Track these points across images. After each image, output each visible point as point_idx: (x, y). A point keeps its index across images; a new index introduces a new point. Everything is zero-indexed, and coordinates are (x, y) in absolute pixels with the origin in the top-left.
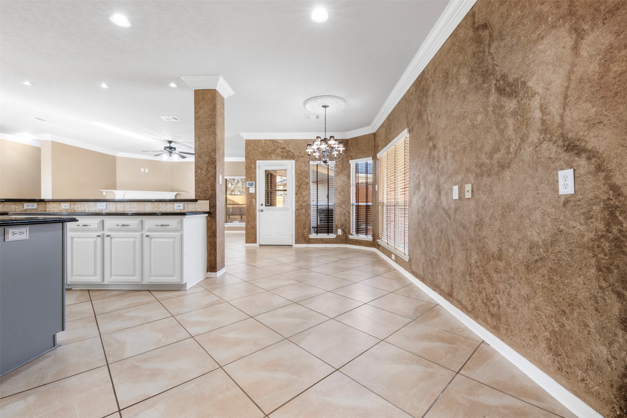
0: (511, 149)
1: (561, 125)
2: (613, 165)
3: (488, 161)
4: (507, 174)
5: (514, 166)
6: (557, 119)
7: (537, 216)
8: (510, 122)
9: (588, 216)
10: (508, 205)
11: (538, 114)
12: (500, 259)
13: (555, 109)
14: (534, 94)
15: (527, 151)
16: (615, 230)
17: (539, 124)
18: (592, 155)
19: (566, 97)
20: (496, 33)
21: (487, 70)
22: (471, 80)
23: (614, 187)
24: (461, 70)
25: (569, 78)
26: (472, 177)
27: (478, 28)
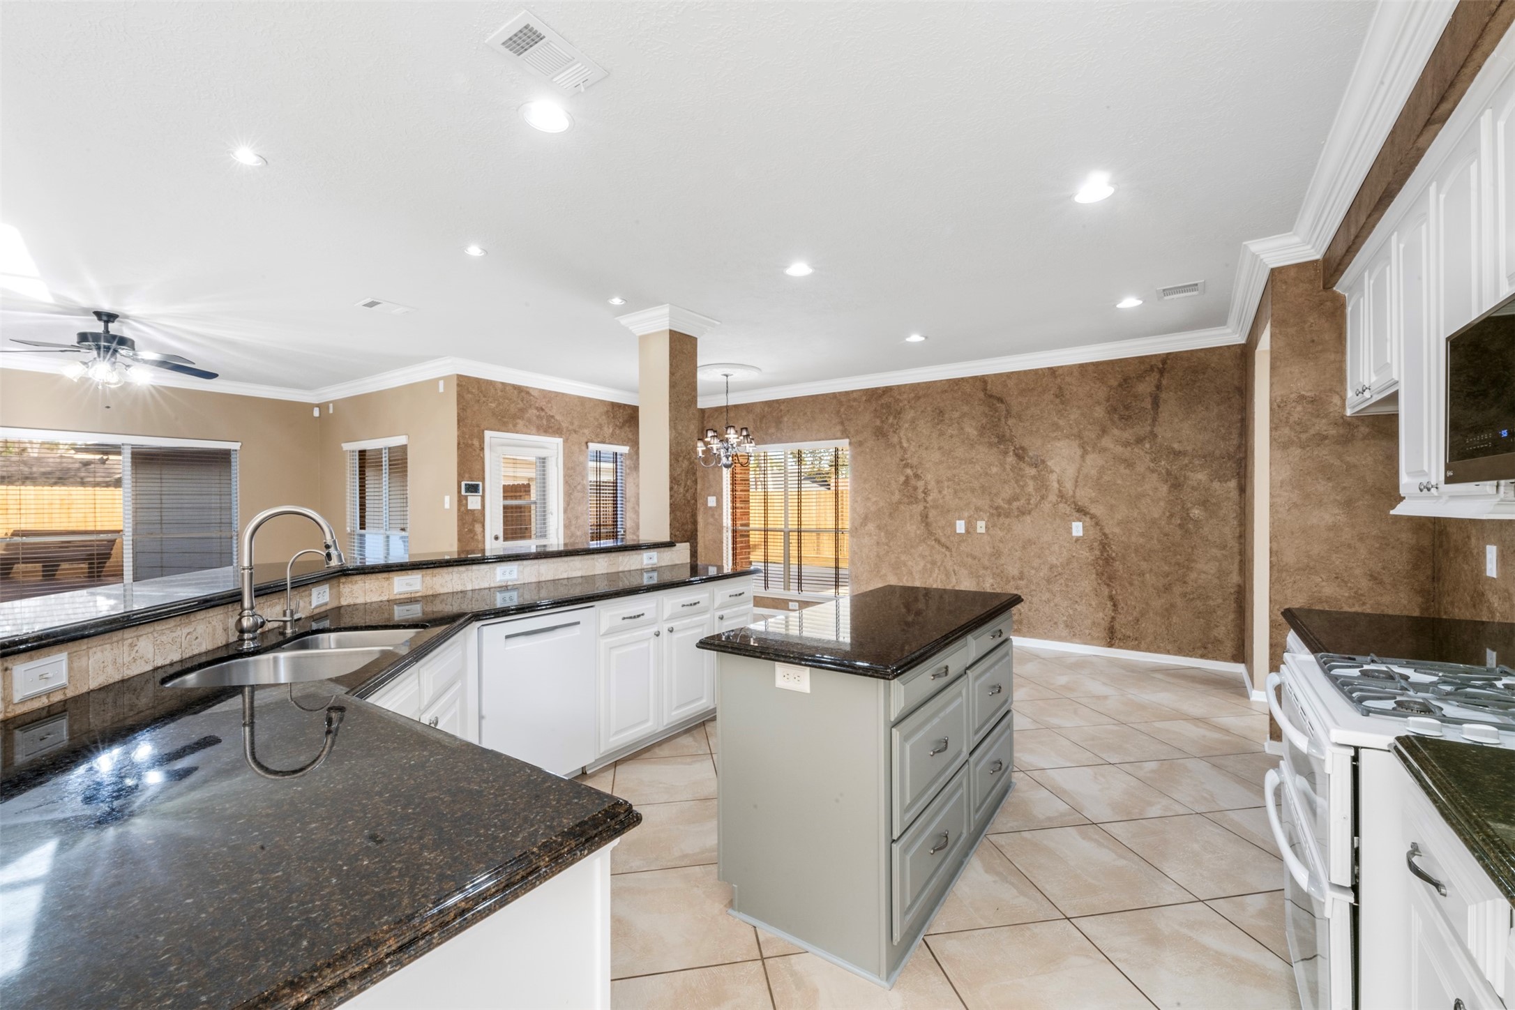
0: (1031, 502)
1: (1074, 496)
2: (1104, 524)
3: (1006, 506)
4: (1028, 519)
5: (1033, 513)
6: (1071, 493)
7: (1056, 548)
8: (1031, 483)
9: (1091, 549)
10: (1029, 541)
11: (1056, 485)
12: (1021, 578)
13: (1069, 486)
14: (1052, 471)
15: (1046, 506)
16: (1105, 555)
17: (1057, 491)
18: (1093, 517)
19: (1077, 482)
20: (1014, 412)
21: (1004, 436)
22: (981, 435)
23: (1105, 534)
24: (965, 420)
25: (1079, 473)
26: (986, 516)
27: (991, 396)
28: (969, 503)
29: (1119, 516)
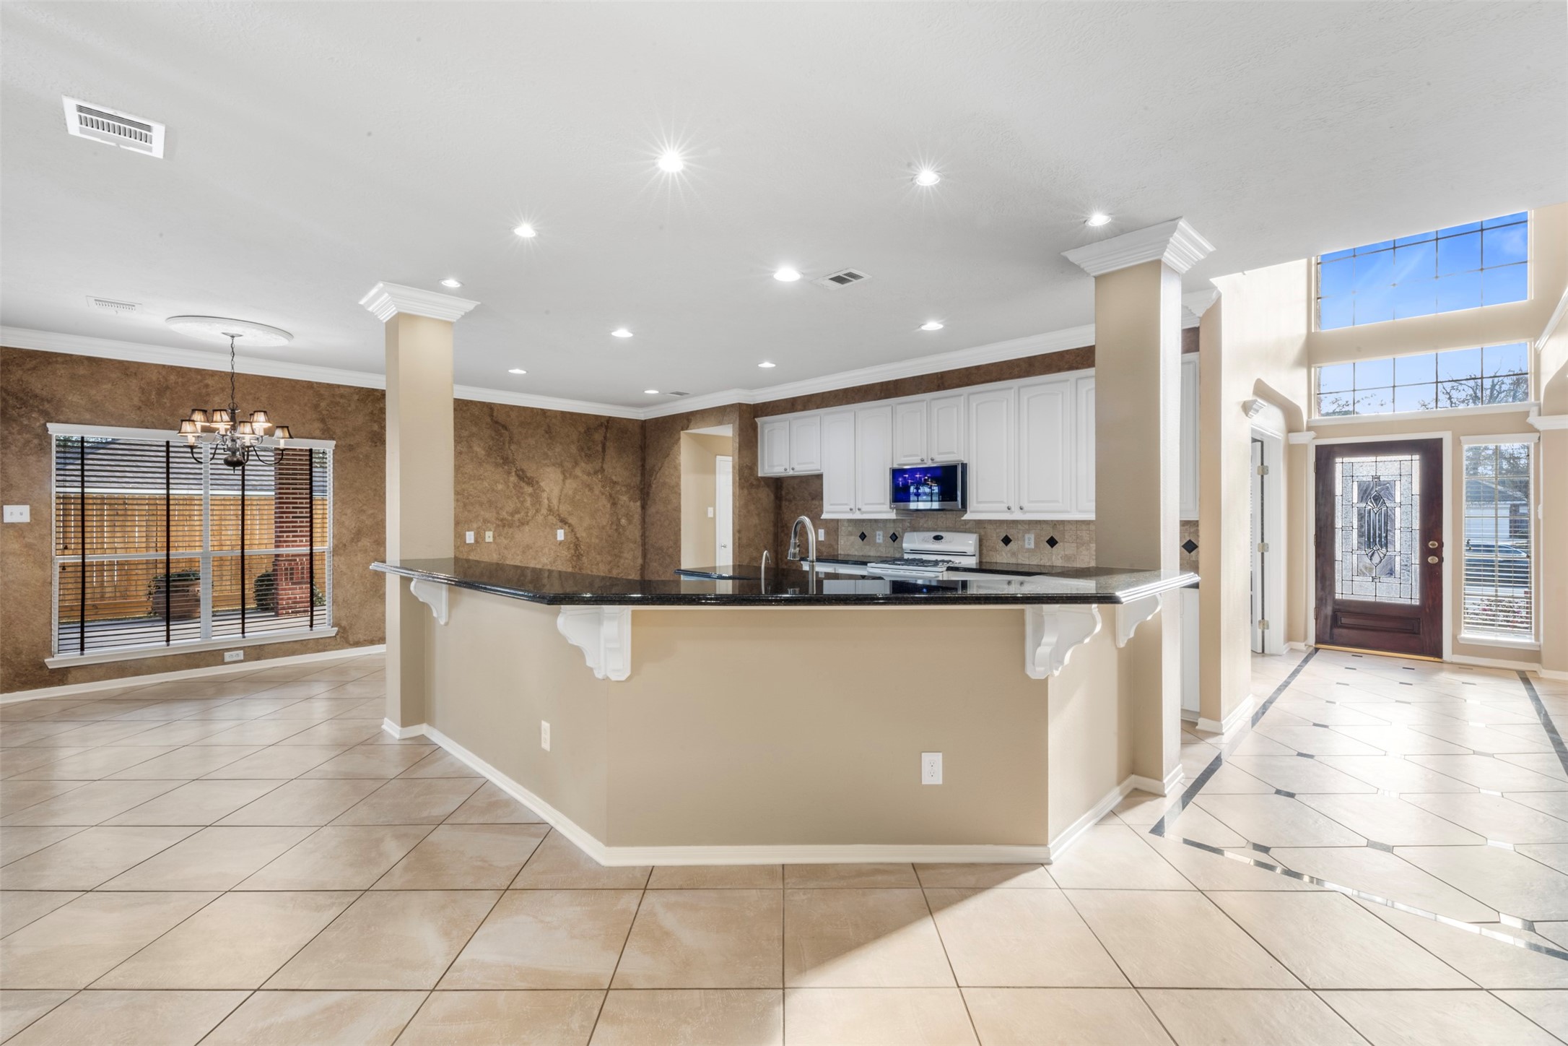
0: (529, 514)
1: (558, 510)
2: (576, 530)
3: (510, 518)
4: (527, 528)
5: (530, 523)
6: (556, 507)
7: (546, 550)
8: (528, 499)
9: (569, 549)
10: (528, 546)
11: (546, 501)
13: (555, 502)
14: (544, 491)
15: (540, 518)
16: (577, 552)
17: (547, 506)
18: (570, 525)
19: (560, 499)
20: (515, 440)
21: (507, 458)
22: (489, 455)
23: (577, 538)
24: (474, 439)
25: (561, 492)
26: (492, 527)
27: (497, 422)
28: (477, 516)
29: (585, 525)
